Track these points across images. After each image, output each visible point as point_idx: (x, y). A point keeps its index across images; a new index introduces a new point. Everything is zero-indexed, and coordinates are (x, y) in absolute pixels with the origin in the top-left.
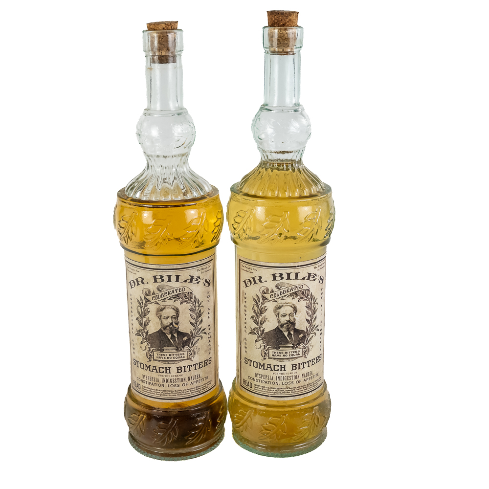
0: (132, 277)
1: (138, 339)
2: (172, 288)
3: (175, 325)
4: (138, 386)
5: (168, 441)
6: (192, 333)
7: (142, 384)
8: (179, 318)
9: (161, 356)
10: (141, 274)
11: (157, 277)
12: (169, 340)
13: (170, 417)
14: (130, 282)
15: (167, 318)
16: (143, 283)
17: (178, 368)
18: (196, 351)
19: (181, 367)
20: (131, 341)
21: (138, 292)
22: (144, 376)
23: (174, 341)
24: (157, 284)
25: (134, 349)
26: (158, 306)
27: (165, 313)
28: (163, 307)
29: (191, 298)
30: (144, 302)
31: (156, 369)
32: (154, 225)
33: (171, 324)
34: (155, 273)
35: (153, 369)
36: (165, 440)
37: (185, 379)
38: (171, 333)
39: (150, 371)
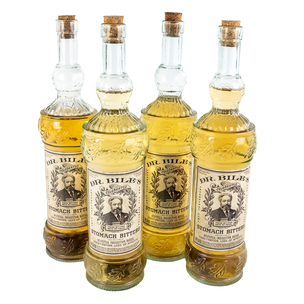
0: (48, 159)
1: (51, 194)
2: (71, 165)
3: (73, 186)
4: (52, 220)
5: (68, 251)
6: (82, 191)
7: (53, 219)
8: (75, 182)
9: (64, 204)
10: (54, 157)
11: (63, 159)
12: (69, 194)
13: (69, 238)
14: (47, 162)
15: (68, 182)
16: (54, 162)
17: (74, 210)
18: (84, 201)
19: (76, 210)
20: (48, 195)
21: (52, 167)
22: (55, 215)
23: (72, 195)
24: (62, 163)
25: (49, 200)
26: (63, 175)
27: (66, 179)
28: (66, 176)
29: (82, 171)
30: (55, 173)
31: (62, 211)
32: (61, 129)
33: (71, 185)
34: (61, 157)
35: (60, 211)
36: (66, 251)
37: (78, 217)
38: (70, 190)
39: (58, 212)
